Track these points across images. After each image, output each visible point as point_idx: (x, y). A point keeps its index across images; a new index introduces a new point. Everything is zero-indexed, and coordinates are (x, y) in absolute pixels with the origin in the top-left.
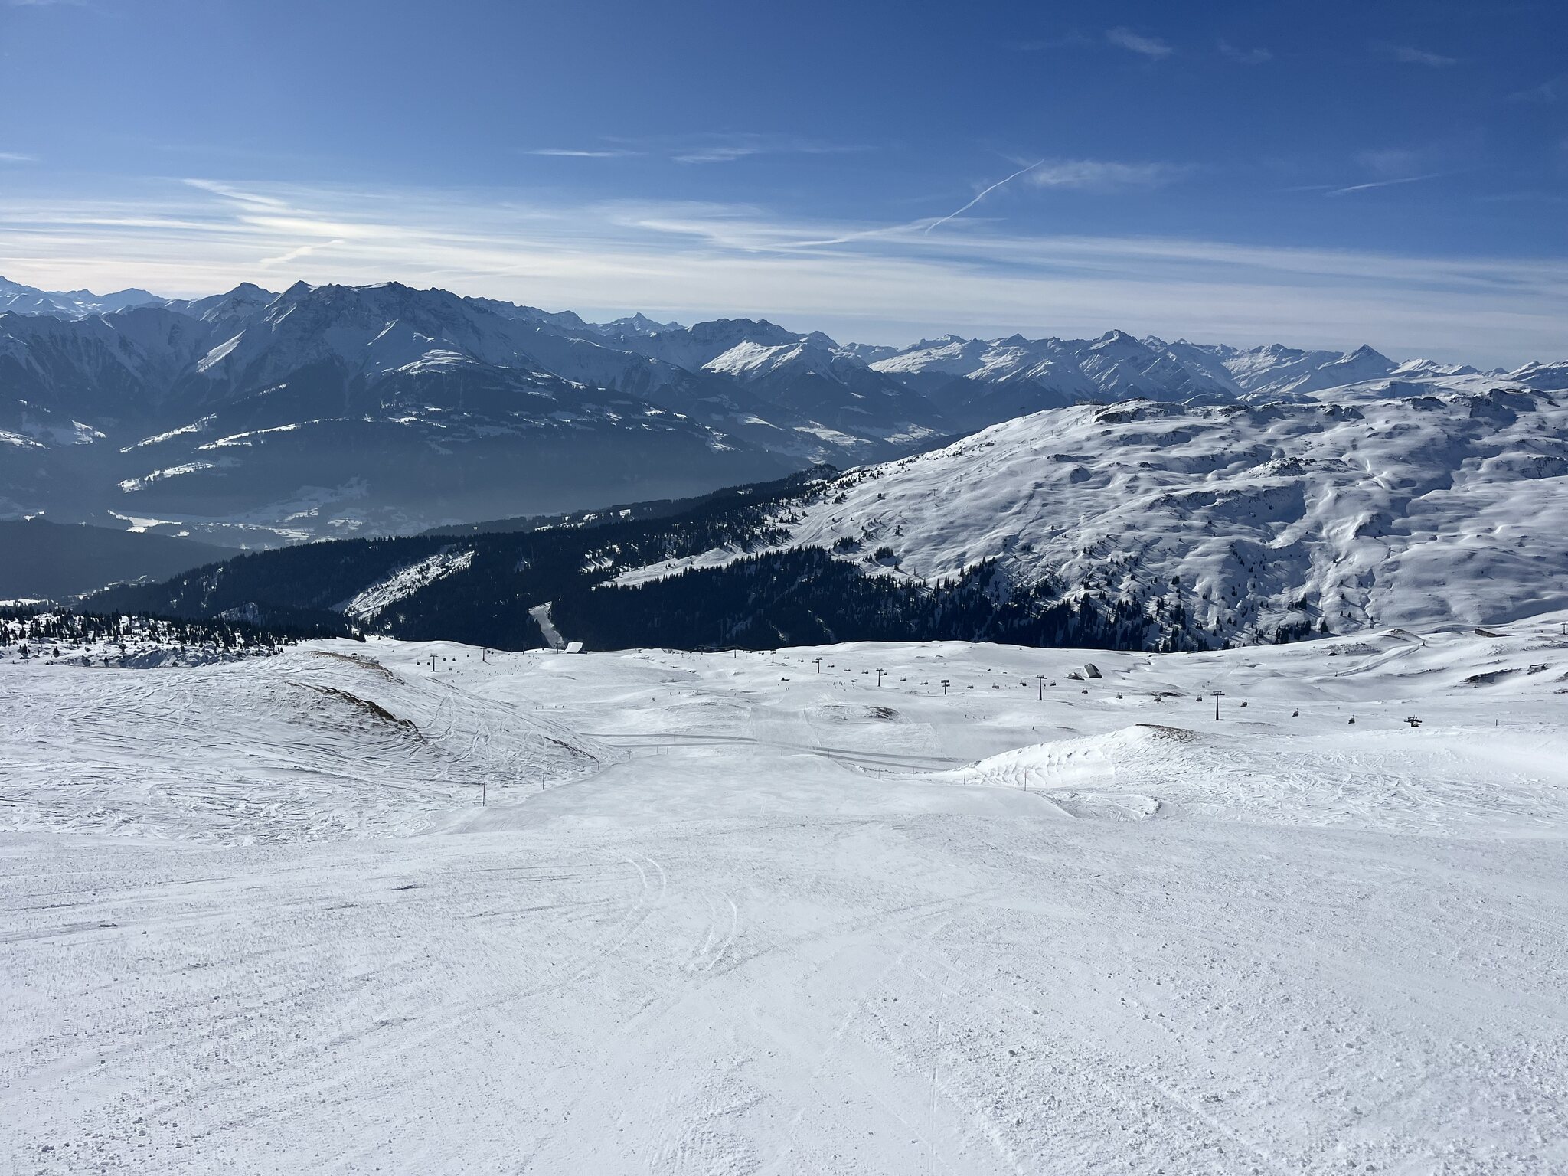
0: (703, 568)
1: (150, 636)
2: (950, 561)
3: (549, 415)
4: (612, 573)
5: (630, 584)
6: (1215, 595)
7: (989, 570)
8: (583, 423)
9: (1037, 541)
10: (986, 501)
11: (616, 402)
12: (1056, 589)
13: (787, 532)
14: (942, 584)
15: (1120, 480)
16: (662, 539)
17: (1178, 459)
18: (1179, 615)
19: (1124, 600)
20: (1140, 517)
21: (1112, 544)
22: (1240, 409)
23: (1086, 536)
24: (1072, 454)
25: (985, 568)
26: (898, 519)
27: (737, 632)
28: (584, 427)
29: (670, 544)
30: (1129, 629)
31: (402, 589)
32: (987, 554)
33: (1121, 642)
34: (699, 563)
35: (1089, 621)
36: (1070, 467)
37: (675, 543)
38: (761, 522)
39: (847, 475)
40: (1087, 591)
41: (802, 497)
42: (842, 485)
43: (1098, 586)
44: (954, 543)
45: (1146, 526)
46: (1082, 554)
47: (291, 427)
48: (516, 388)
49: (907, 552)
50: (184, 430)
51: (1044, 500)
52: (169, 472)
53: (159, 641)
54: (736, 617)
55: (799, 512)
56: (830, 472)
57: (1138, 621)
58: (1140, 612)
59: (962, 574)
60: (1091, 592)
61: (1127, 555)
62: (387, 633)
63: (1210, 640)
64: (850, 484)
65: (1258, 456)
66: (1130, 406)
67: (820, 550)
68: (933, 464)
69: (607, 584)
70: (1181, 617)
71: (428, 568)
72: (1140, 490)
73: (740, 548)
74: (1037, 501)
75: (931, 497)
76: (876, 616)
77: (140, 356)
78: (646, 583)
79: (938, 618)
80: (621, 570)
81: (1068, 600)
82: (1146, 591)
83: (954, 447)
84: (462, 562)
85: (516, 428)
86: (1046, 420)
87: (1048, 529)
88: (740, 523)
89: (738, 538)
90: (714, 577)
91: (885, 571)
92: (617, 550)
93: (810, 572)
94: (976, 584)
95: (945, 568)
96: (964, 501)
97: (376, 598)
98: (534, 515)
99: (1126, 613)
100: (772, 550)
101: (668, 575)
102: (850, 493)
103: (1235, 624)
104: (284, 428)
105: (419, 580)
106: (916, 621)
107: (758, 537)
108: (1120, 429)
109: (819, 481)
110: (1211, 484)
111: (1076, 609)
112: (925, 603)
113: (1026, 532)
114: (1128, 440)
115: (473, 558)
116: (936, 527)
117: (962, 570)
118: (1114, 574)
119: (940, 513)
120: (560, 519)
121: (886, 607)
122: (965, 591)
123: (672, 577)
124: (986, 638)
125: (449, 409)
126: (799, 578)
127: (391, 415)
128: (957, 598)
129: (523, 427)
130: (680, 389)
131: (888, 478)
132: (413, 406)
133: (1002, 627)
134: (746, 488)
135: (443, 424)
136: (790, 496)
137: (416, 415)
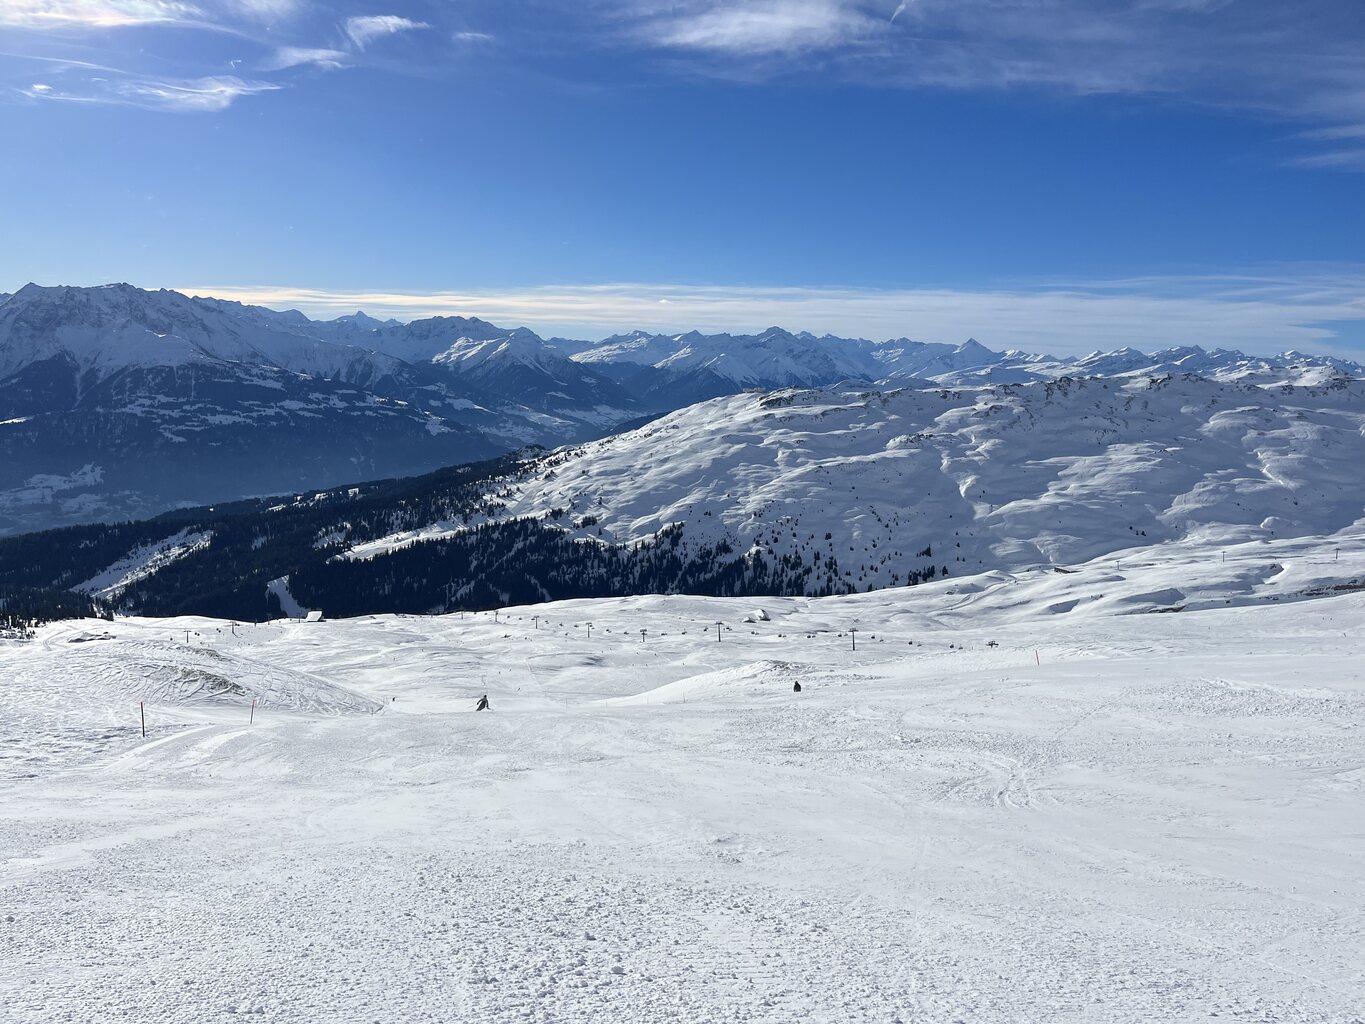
0: (428, 540)
2: (645, 526)
3: (278, 404)
4: (344, 547)
5: (362, 557)
7: (678, 533)
8: (309, 410)
10: (672, 474)
11: (340, 392)
12: (732, 546)
13: (503, 505)
14: (639, 546)
15: (781, 455)
16: (389, 515)
18: (831, 565)
19: (788, 554)
20: (798, 485)
21: (777, 508)
23: (753, 501)
24: (742, 434)
25: (675, 531)
26: (600, 492)
27: (462, 595)
28: (312, 415)
29: (397, 519)
30: (793, 579)
31: (144, 569)
32: (676, 519)
33: (787, 589)
34: (425, 535)
35: (761, 573)
37: (402, 518)
38: (479, 497)
39: (555, 454)
40: (758, 548)
41: (516, 474)
43: (767, 544)
44: (647, 510)
45: (803, 493)
46: (753, 517)
47: (22, 420)
48: (247, 380)
49: (608, 520)
54: (460, 581)
55: (513, 488)
56: (540, 449)
57: (800, 570)
58: (801, 564)
59: (656, 537)
60: (762, 548)
61: (789, 516)
62: (128, 612)
63: (857, 584)
64: (557, 463)
65: (888, 432)
66: (787, 394)
67: (534, 521)
68: (629, 444)
69: (341, 557)
70: (834, 567)
71: (170, 548)
72: (799, 462)
73: (461, 521)
75: (627, 472)
76: (584, 576)
78: (376, 556)
79: (637, 575)
80: (353, 543)
81: (743, 556)
82: (805, 546)
83: (645, 429)
84: (201, 540)
85: (247, 417)
86: (720, 405)
88: (460, 499)
89: (459, 512)
90: (439, 547)
91: (590, 536)
92: (349, 526)
93: (525, 539)
94: (666, 546)
95: (641, 532)
96: (654, 475)
97: (118, 578)
98: (267, 496)
99: (790, 565)
100: (491, 522)
101: (397, 547)
102: (557, 470)
105: (160, 560)
106: (619, 578)
107: (477, 511)
108: (779, 412)
109: (531, 459)
111: (750, 562)
112: (625, 562)
113: (708, 500)
114: (789, 422)
115: (213, 539)
116: (630, 498)
117: (656, 534)
119: (635, 486)
120: (291, 500)
121: (592, 568)
122: (659, 551)
123: (401, 550)
124: (678, 590)
125: (181, 400)
126: (515, 545)
127: (125, 406)
128: (652, 557)
129: (255, 414)
130: (400, 379)
131: (589, 456)
132: (145, 397)
133: (690, 580)
134: (464, 466)
135: (176, 414)
136: (504, 474)
137: (149, 406)
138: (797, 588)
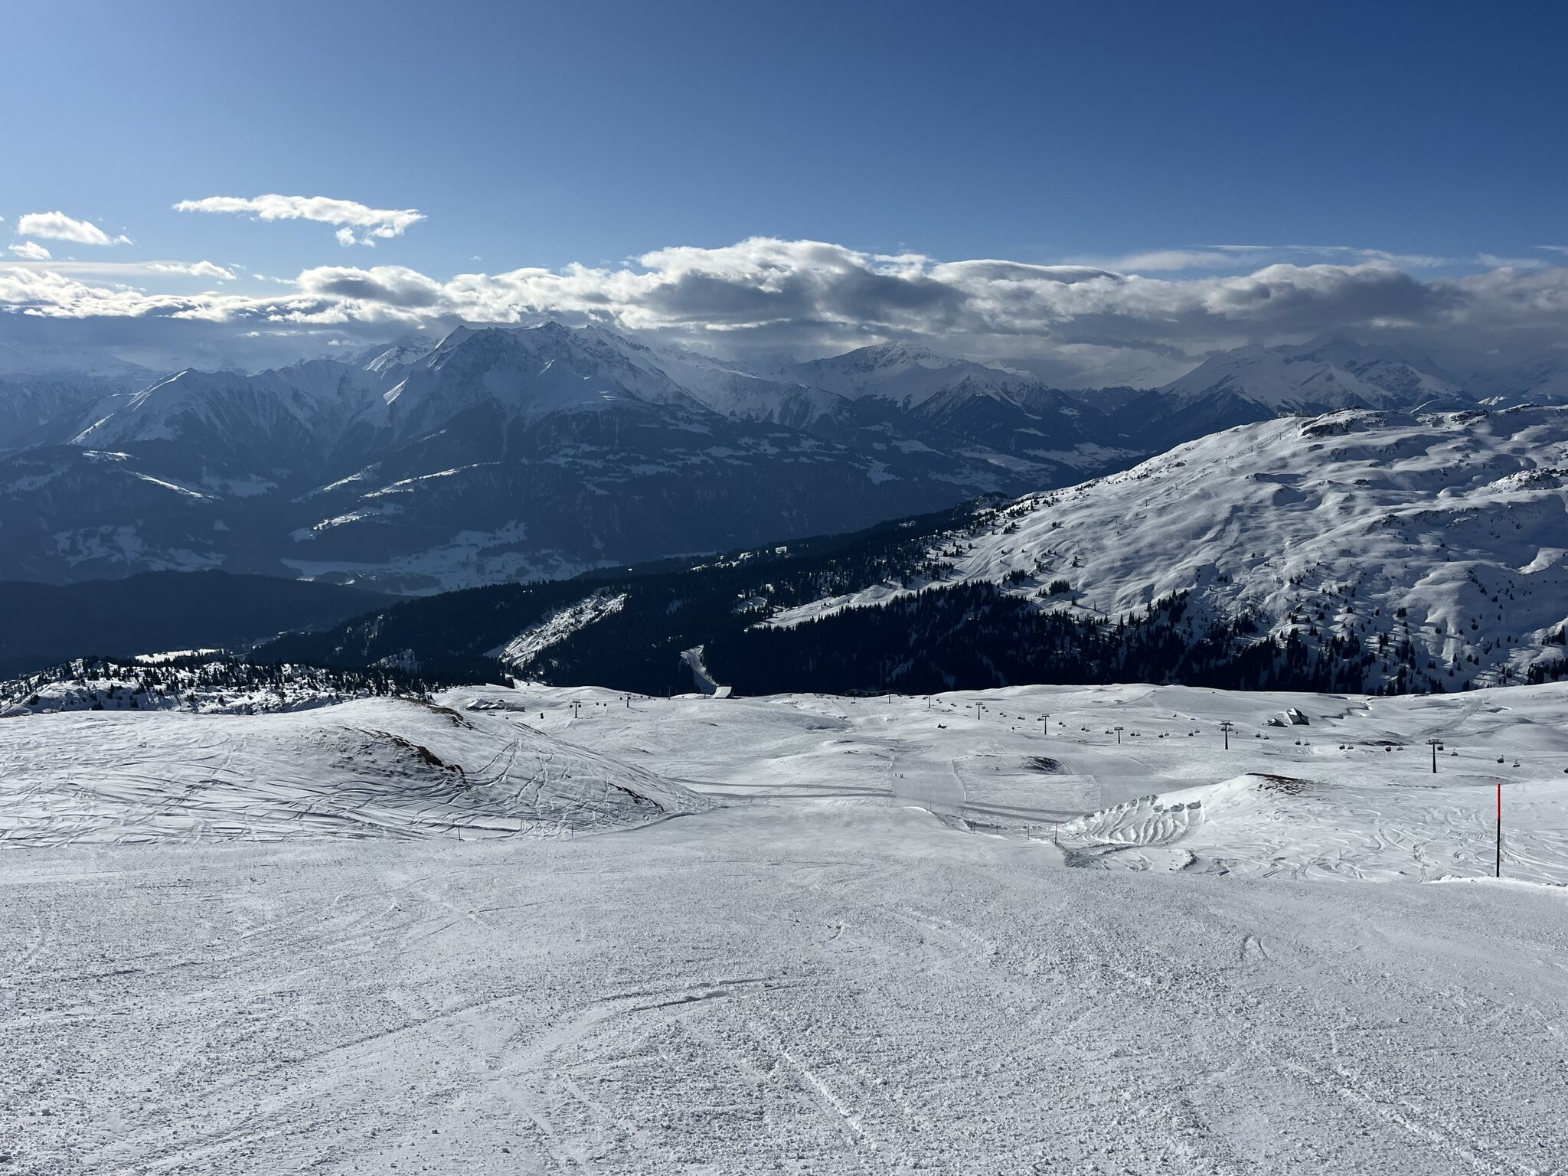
0: (860, 607)
1: (308, 683)
2: (1134, 596)
3: (705, 451)
4: (765, 614)
5: (784, 625)
6: (1451, 629)
7: (1180, 604)
8: (738, 458)
9: (1236, 570)
10: (1173, 528)
11: (771, 435)
12: (1258, 625)
13: (951, 566)
14: (1126, 621)
15: (1332, 501)
16: (817, 577)
17: (1403, 473)
18: (1406, 651)
19: (1339, 636)
20: (1358, 541)
21: (1324, 572)
22: (1477, 415)
23: (1292, 564)
24: (1275, 473)
25: (1176, 602)
26: (1076, 549)
27: (898, 675)
28: (740, 462)
29: (826, 581)
30: (1346, 669)
31: (555, 634)
32: (1178, 586)
33: (1336, 683)
34: (856, 601)
35: (1298, 660)
36: (1274, 487)
37: (831, 581)
38: (922, 556)
39: (1018, 503)
40: (1295, 626)
41: (968, 528)
42: (1012, 514)
43: (1308, 621)
44: (1138, 575)
45: (1365, 551)
46: (1288, 584)
47: (451, 472)
48: (672, 425)
49: (1086, 585)
50: (350, 478)
51: (1243, 525)
52: (338, 521)
53: (316, 689)
54: (897, 658)
55: (965, 544)
56: (1001, 499)
57: (1357, 659)
58: (1359, 650)
59: (1149, 609)
60: (1301, 627)
61: (1342, 584)
62: (539, 679)
63: (1446, 680)
64: (1021, 513)
65: (1503, 466)
66: (1343, 417)
67: (988, 585)
68: (1116, 488)
69: (763, 625)
70: (1410, 655)
71: (581, 612)
72: (1357, 510)
73: (900, 585)
74: (1235, 527)
75: (1112, 525)
76: (1052, 657)
77: (311, 408)
78: (800, 623)
79: (1122, 658)
80: (775, 610)
81: (1273, 637)
82: (1366, 625)
83: (1140, 469)
84: (615, 604)
85: (673, 466)
86: (1244, 435)
87: (1247, 557)
88: (900, 558)
89: (896, 574)
90: (872, 616)
91: (1060, 606)
92: (772, 589)
93: (977, 608)
94: (1165, 620)
95: (1129, 602)
96: (1150, 530)
97: (530, 643)
98: (690, 555)
99: (1341, 651)
100: (935, 586)
101: (824, 614)
102: (1022, 522)
103: (1476, 662)
104: (444, 473)
105: (572, 624)
106: (1098, 662)
107: (919, 572)
108: (1333, 443)
109: (988, 510)
110: (1444, 501)
111: (1283, 646)
112: (1107, 641)
113: (1222, 561)
114: (1339, 455)
115: (626, 601)
116: (1120, 557)
117: (1149, 606)
118: (1326, 607)
119: (1125, 541)
120: (713, 559)
121: (1063, 647)
122: (1153, 628)
123: (828, 617)
124: (1178, 680)
125: (605, 449)
126: (964, 616)
127: (548, 456)
128: (1144, 636)
129: (679, 464)
130: (840, 418)
131: (1064, 504)
132: (570, 446)
133: (1196, 667)
134: (908, 520)
135: (599, 464)
136: (955, 528)
137: (572, 457)
138: (1352, 682)
